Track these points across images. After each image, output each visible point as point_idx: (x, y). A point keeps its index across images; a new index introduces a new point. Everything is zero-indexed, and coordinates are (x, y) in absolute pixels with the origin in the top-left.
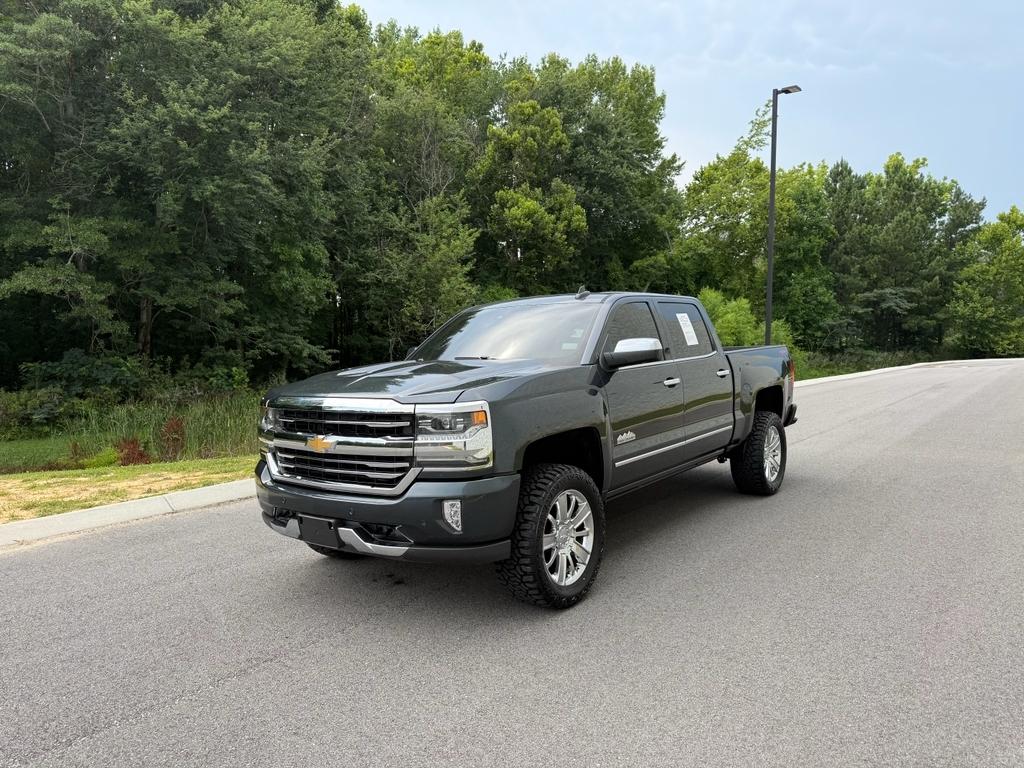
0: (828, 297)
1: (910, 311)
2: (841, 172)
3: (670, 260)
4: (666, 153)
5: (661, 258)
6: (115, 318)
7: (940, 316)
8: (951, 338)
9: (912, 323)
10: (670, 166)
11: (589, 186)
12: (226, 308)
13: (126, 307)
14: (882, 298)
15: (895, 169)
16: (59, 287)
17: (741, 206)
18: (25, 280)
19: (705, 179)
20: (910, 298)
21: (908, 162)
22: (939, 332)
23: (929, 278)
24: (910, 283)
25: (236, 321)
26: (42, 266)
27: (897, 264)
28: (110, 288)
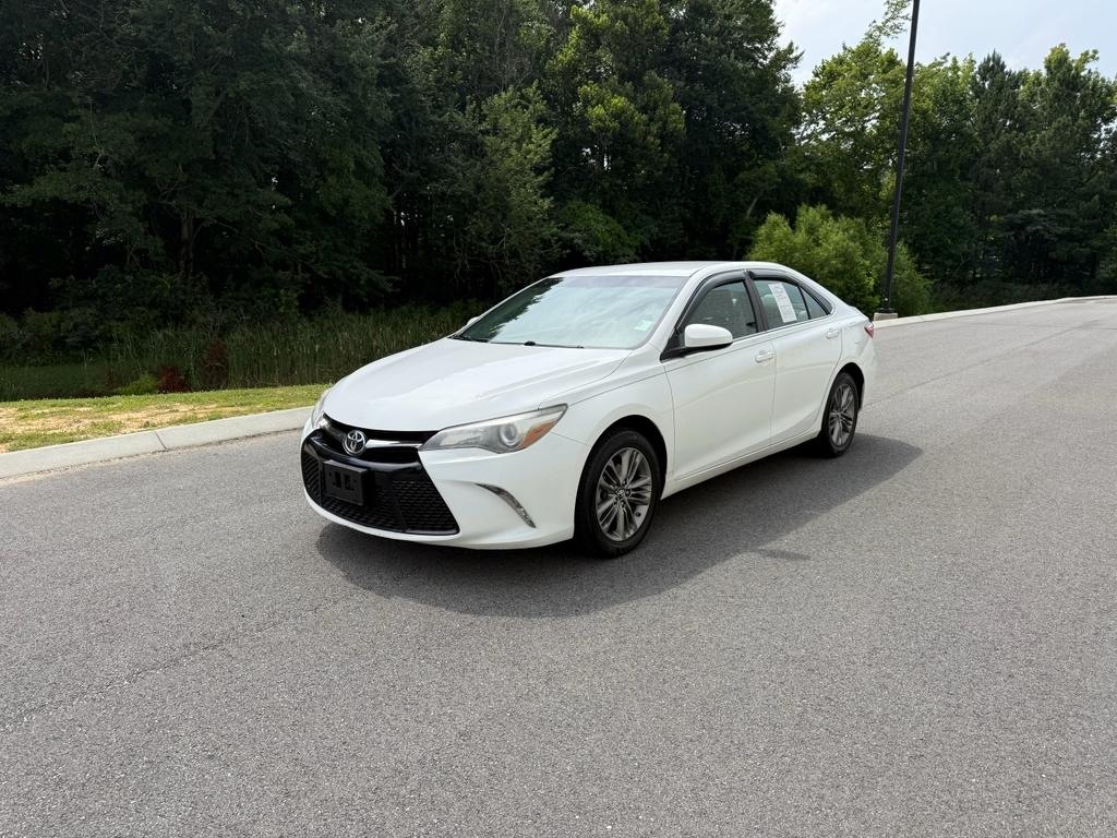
0: (965, 218)
1: (1061, 237)
2: (993, 67)
3: (781, 172)
4: (781, 43)
5: (771, 167)
6: (150, 231)
7: (1096, 243)
8: (1105, 271)
9: (1061, 251)
10: (786, 58)
11: (690, 80)
12: (270, 222)
13: (162, 221)
14: (1029, 220)
15: (1058, 62)
16: (83, 195)
17: (869, 106)
18: (48, 186)
19: (829, 74)
20: (1062, 219)
21: (1074, 56)
22: (1093, 261)
23: (1088, 197)
24: (1062, 205)
25: (284, 237)
26: (64, 170)
27: (1052, 178)
28: (141, 196)
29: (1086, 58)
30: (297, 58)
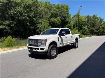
4: (70, 14)
7: (99, 31)
9: (96, 32)
15: (94, 16)
26: (2, 25)
28: (10, 28)
29: (97, 15)
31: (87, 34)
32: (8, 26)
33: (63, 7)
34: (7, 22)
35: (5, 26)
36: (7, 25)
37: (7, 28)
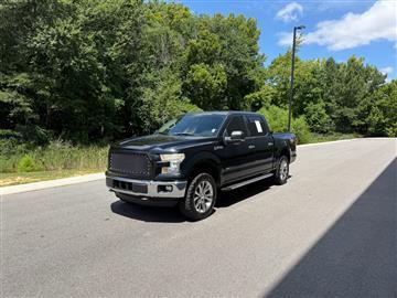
2: (330, 62)
3: (260, 96)
4: (260, 53)
7: (367, 120)
9: (355, 123)
10: (262, 58)
13: (40, 107)
15: (352, 61)
16: (11, 100)
19: (275, 63)
22: (367, 126)
26: (4, 91)
28: (32, 100)
29: (361, 60)
30: (91, 54)
31: (322, 132)
32: (27, 92)
33: (235, 24)
34: (22, 79)
35: (15, 93)
36: (21, 91)
37: (20, 100)
